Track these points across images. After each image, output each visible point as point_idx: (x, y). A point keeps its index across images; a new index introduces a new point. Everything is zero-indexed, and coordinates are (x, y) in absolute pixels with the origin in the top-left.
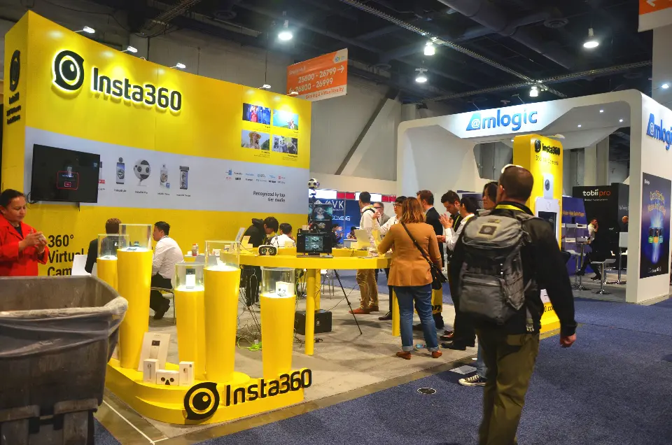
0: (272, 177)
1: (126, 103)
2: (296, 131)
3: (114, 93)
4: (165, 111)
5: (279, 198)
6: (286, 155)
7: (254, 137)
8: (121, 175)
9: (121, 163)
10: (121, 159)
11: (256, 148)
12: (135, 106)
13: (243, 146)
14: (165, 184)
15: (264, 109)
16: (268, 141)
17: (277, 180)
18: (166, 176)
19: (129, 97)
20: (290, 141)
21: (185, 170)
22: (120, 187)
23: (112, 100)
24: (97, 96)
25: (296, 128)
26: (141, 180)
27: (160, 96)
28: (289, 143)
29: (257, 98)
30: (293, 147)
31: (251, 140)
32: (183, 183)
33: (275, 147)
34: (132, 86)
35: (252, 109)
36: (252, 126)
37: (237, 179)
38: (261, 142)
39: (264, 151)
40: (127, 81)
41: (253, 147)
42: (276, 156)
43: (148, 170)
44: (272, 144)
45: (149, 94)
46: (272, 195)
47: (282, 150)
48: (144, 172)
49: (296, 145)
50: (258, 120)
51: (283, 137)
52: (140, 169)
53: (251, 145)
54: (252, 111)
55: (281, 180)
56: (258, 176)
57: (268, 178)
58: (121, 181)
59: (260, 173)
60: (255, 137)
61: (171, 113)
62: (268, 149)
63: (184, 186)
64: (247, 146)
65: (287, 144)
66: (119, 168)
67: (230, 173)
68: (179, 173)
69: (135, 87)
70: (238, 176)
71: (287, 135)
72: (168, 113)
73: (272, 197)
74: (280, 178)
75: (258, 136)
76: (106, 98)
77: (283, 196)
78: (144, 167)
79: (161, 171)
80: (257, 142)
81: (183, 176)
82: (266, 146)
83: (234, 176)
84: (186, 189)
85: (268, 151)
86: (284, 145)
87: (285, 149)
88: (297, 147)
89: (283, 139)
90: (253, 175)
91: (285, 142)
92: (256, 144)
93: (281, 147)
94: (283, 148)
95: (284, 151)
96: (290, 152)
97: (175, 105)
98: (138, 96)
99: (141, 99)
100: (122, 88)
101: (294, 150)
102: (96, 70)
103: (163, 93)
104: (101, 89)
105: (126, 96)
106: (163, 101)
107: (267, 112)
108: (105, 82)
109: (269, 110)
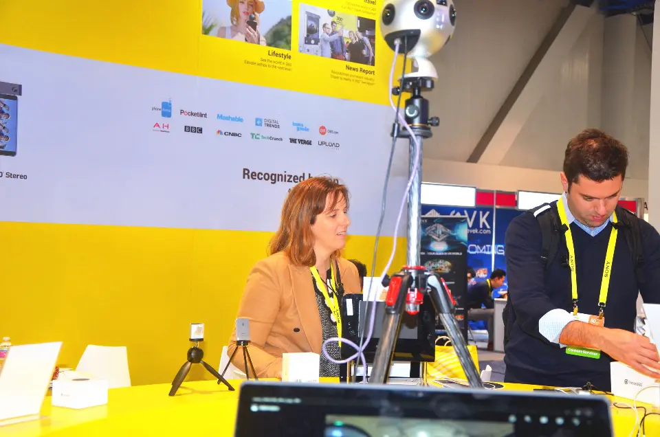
0: (299, 127)
6: (340, 65)
7: (242, 8)
11: (248, 39)
13: (206, 31)
16: (286, 23)
17: (316, 137)
20: (355, 25)
28: (350, 32)
30: (361, 45)
31: (235, 14)
33: (307, 41)
37: (188, 129)
38: (265, 22)
39: (272, 49)
41: (241, 37)
42: (310, 67)
44: (298, 33)
47: (328, 50)
49: (372, 39)
51: (332, 14)
53: (235, 29)
55: (328, 138)
56: (258, 122)
57: (288, 132)
59: (264, 116)
60: (245, 9)
62: (288, 43)
64: (222, 33)
65: (345, 34)
67: (166, 110)
70: (194, 122)
71: (342, 7)
74: (323, 130)
75: (255, 5)
80: (252, 24)
82: (280, 36)
83: (178, 121)
84: (13, 154)
85: (285, 52)
86: (335, 37)
87: (339, 50)
88: (373, 45)
89: (331, 19)
90: (240, 120)
91: (338, 28)
92: (250, 30)
93: (325, 41)
94: (332, 45)
95: (335, 55)
96: (353, 59)
101: (365, 52)
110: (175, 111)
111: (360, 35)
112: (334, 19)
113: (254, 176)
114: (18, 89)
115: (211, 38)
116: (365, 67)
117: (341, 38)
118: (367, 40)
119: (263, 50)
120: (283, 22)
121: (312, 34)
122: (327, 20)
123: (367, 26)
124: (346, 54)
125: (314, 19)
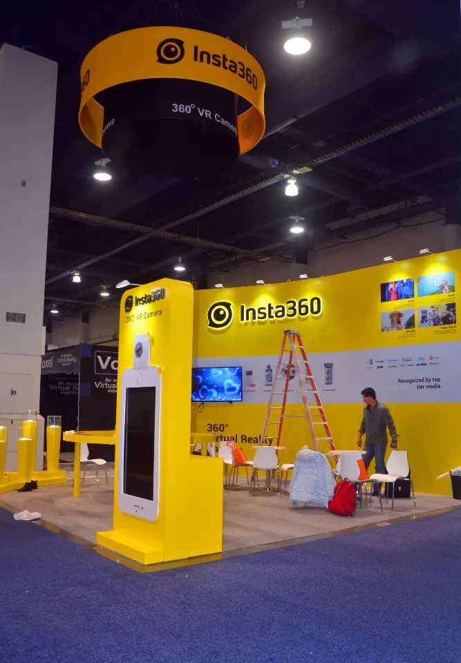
0: (420, 358)
1: (272, 322)
3: (259, 318)
4: (307, 318)
5: (432, 383)
6: (438, 328)
7: (395, 318)
8: (269, 378)
9: (269, 369)
10: (269, 367)
11: (398, 329)
12: (279, 322)
13: (383, 331)
15: (405, 281)
16: (413, 318)
17: (427, 361)
20: (444, 309)
21: (329, 366)
22: (269, 388)
23: (259, 323)
24: (246, 324)
25: (452, 289)
27: (300, 307)
28: (442, 312)
29: (398, 274)
30: (449, 316)
31: (392, 321)
32: (328, 379)
33: (422, 322)
34: (275, 308)
35: (391, 286)
36: (393, 305)
37: (379, 367)
38: (404, 320)
39: (407, 330)
40: (270, 305)
41: (395, 329)
42: (424, 333)
45: (290, 309)
46: (422, 380)
47: (432, 323)
49: (454, 312)
50: (399, 297)
51: (433, 307)
53: (393, 326)
54: (392, 289)
55: (434, 361)
56: (403, 360)
57: (415, 362)
58: (270, 383)
59: (406, 357)
60: (396, 317)
61: (313, 317)
62: (414, 325)
63: (329, 382)
64: (388, 330)
65: (440, 314)
66: (268, 373)
67: (371, 362)
68: (324, 370)
69: (277, 307)
70: (381, 364)
71: (437, 303)
72: (310, 319)
73: (421, 384)
74: (431, 358)
75: (400, 315)
76: (253, 323)
77: (438, 380)
80: (399, 322)
81: (328, 373)
82: (410, 324)
83: (375, 365)
84: (331, 384)
85: (412, 329)
86: (435, 316)
87: (437, 321)
88: (455, 314)
89: (432, 310)
90: (396, 360)
91: (436, 312)
93: (430, 320)
94: (434, 320)
95: (435, 324)
96: (444, 324)
97: (315, 309)
98: (280, 314)
99: (283, 315)
100: (266, 311)
101: (450, 319)
102: (242, 307)
103: (303, 303)
104: (247, 319)
105: (270, 317)
106: (303, 310)
107: (410, 284)
108: (251, 312)
109: (411, 280)
110: (374, 362)
111: (447, 312)
112: (434, 309)
113: (403, 381)
114: (332, 365)
115: (385, 332)
116: (451, 325)
117: (438, 316)
118: (452, 314)
119: (404, 330)
120: (411, 318)
121: (424, 319)
122: (431, 310)
123: (451, 307)
124: (441, 323)
125: (424, 312)
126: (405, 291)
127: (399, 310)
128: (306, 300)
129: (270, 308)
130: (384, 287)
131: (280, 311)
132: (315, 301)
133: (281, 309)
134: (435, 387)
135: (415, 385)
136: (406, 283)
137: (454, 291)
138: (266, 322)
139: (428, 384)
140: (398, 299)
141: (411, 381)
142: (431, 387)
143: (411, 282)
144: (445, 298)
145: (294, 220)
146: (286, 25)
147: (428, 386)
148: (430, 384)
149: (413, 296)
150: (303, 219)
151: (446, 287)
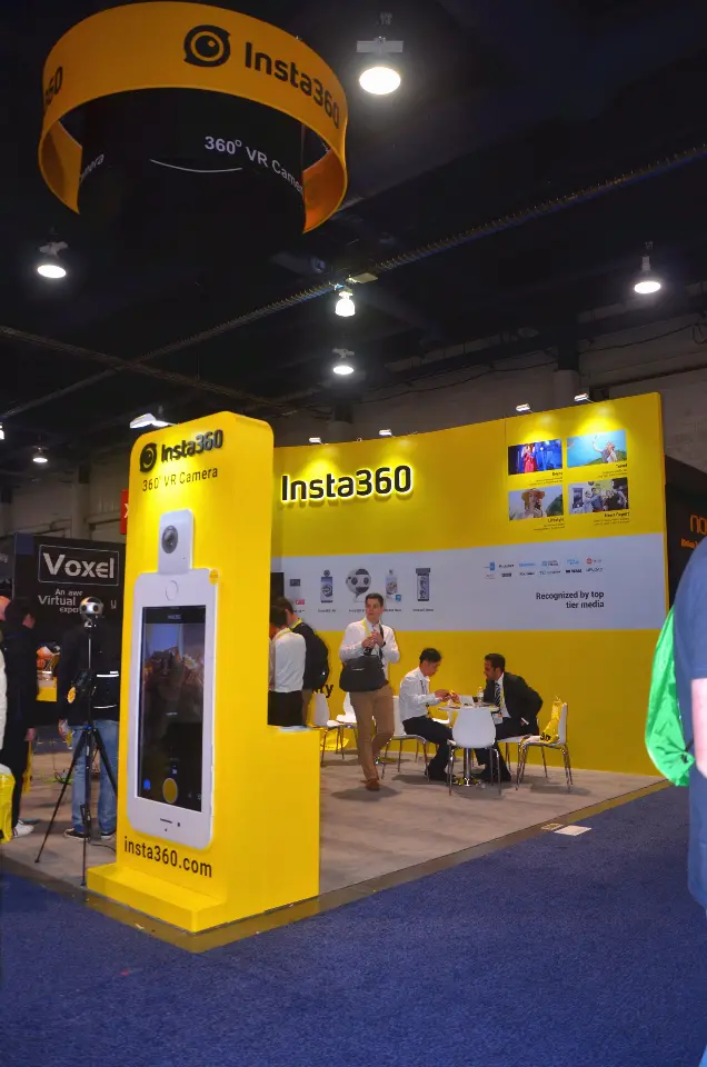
0: (571, 562)
1: (330, 503)
2: (623, 463)
3: (312, 496)
4: (389, 497)
5: (591, 600)
6: (601, 515)
7: (531, 499)
8: (328, 591)
9: (327, 577)
10: (327, 573)
11: (536, 516)
12: (344, 502)
13: (511, 519)
14: (393, 596)
15: (548, 443)
16: (560, 500)
17: (584, 567)
18: (395, 586)
19: (334, 495)
20: (610, 486)
21: (423, 573)
22: (327, 606)
23: (311, 504)
24: (291, 505)
25: (623, 456)
26: (358, 595)
27: (378, 480)
28: (606, 491)
29: (537, 431)
30: (616, 497)
31: (527, 504)
32: (422, 592)
33: (575, 506)
34: (336, 481)
35: (525, 451)
36: (529, 480)
37: (504, 575)
38: (546, 503)
39: (551, 518)
40: (329, 476)
41: (531, 516)
42: (577, 521)
43: (366, 581)
44: (567, 503)
45: (361, 482)
46: (576, 595)
47: (591, 507)
48: (361, 584)
49: (625, 491)
50: (538, 467)
51: (591, 484)
52: (355, 581)
53: (527, 513)
54: (526, 455)
55: (593, 566)
56: (545, 564)
57: (563, 567)
58: (328, 599)
59: (549, 559)
60: (533, 498)
61: (398, 497)
62: (561, 512)
63: (424, 597)
64: (520, 517)
65: (603, 494)
66: (324, 583)
67: (492, 567)
68: (415, 578)
69: (341, 480)
70: (508, 570)
71: (599, 477)
72: (394, 498)
73: (574, 601)
74: (589, 562)
75: (539, 495)
76: (302, 505)
77: (601, 595)
78: (361, 578)
79: (388, 579)
80: (538, 506)
81: (422, 582)
82: (556, 508)
83: (498, 571)
84: (427, 600)
85: (559, 517)
86: (595, 498)
87: (598, 505)
88: (626, 495)
89: (591, 487)
90: (533, 564)
91: (597, 492)
92: (537, 511)
93: (588, 502)
94: (593, 504)
95: (596, 510)
96: (609, 510)
97: (402, 484)
98: (345, 490)
99: (350, 493)
100: (324, 486)
101: (619, 502)
102: (285, 478)
103: (382, 475)
104: (293, 497)
105: (330, 494)
106: (383, 485)
107: (556, 448)
108: (298, 487)
109: (558, 442)
110: (497, 566)
111: (615, 491)
112: (594, 486)
113: (544, 597)
114: (429, 570)
115: (514, 521)
117: (600, 497)
118: (621, 493)
120: (556, 500)
121: (577, 501)
122: (588, 488)
123: (621, 483)
124: (605, 507)
125: (579, 491)
126: (548, 458)
127: (538, 487)
128: (387, 470)
129: (330, 480)
130: (514, 451)
131: (345, 486)
132: (402, 472)
133: (346, 482)
134: (595, 604)
135: (562, 602)
136: (549, 447)
137: (625, 459)
138: (323, 502)
139: (584, 600)
140: (535, 470)
141: (556, 597)
142: (589, 605)
143: (557, 445)
144: (612, 469)
145: (338, 356)
146: (362, 46)
147: (584, 605)
148: (588, 601)
149: (560, 466)
150: (352, 353)
151: (613, 453)
